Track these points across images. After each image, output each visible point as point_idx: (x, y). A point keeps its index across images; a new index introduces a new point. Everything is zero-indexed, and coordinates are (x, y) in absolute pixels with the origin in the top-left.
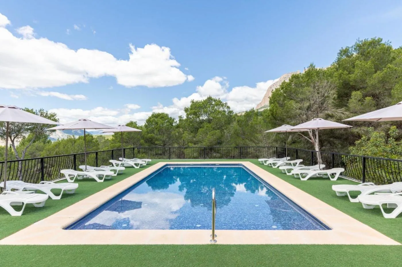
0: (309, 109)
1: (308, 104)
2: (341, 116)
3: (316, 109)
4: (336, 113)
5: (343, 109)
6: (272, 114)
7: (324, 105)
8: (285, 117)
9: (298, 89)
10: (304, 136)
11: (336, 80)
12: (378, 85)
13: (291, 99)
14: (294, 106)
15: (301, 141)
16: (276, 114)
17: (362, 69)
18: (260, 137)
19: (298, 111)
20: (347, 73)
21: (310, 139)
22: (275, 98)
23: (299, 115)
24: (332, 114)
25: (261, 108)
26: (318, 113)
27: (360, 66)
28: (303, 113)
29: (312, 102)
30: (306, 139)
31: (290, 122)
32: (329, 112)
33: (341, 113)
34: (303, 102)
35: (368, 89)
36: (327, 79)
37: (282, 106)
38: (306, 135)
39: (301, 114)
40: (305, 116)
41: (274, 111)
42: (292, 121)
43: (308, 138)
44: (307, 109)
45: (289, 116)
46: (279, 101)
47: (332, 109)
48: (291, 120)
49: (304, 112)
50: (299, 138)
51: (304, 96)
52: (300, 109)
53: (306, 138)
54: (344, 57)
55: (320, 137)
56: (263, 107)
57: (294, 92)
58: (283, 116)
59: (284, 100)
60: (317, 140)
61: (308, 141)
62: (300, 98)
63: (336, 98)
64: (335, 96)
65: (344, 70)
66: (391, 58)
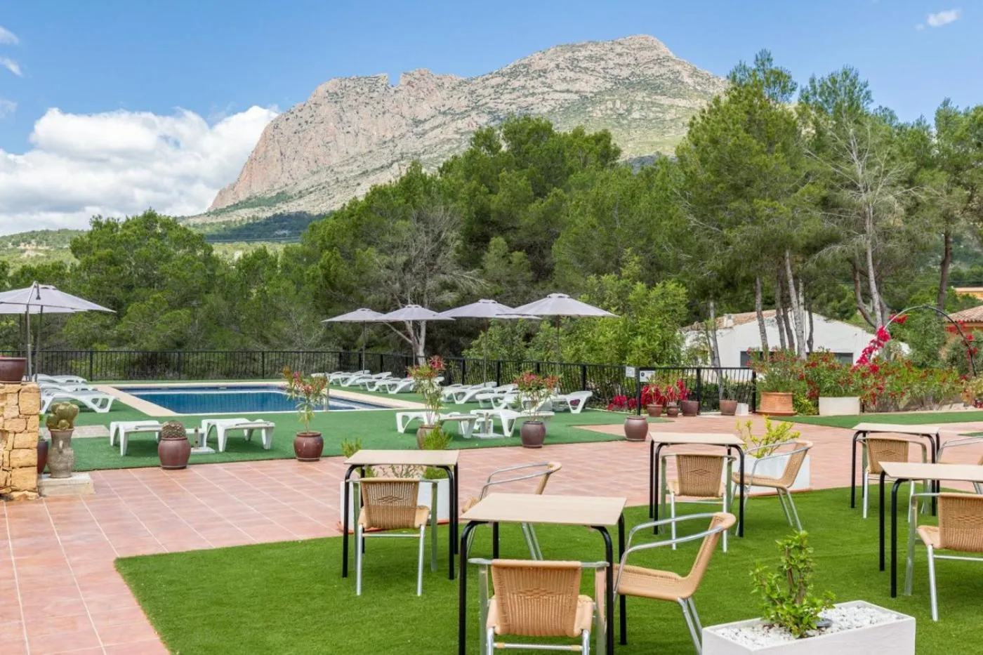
0: (408, 269)
1: (404, 258)
2: (470, 287)
3: (423, 268)
4: (462, 280)
5: (475, 271)
6: (326, 277)
7: (439, 261)
8: (354, 284)
9: (385, 222)
10: (395, 330)
11: (463, 207)
12: (539, 228)
13: (370, 244)
14: (377, 260)
15: (388, 341)
16: (336, 276)
17: (510, 190)
18: (286, 329)
19: (384, 273)
20: (487, 190)
21: (408, 336)
22: (333, 238)
23: (386, 282)
24: (454, 282)
25: (236, 206)
26: (425, 277)
27: (508, 182)
28: (393, 278)
29: (414, 253)
30: (399, 337)
31: (367, 296)
32: (447, 278)
33: (472, 280)
34: (395, 251)
35: (522, 234)
36: (445, 204)
37: (349, 257)
38: (399, 329)
39: (389, 278)
40: (398, 285)
41: (331, 269)
42: (370, 294)
43: (404, 334)
44: (404, 270)
45: (363, 283)
46: (343, 244)
47: (455, 270)
48: (368, 293)
49: (396, 274)
50: (385, 335)
51: (397, 240)
52: (388, 267)
53: (400, 333)
54: (484, 151)
55: (428, 332)
56: (241, 202)
57: (377, 227)
58: (352, 281)
59: (353, 245)
60: (422, 340)
61: (404, 342)
62: (388, 242)
63: (461, 248)
64: (458, 242)
65: (480, 183)
66: (566, 169)
